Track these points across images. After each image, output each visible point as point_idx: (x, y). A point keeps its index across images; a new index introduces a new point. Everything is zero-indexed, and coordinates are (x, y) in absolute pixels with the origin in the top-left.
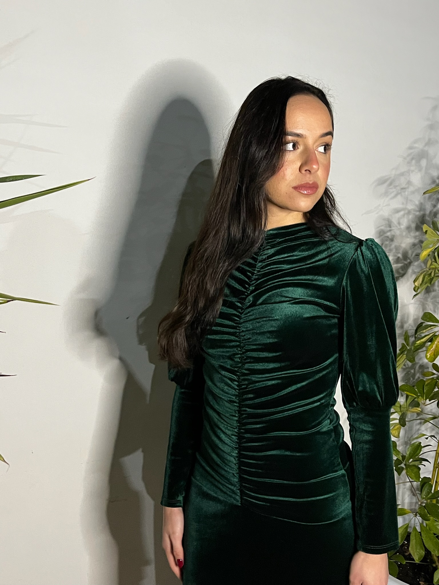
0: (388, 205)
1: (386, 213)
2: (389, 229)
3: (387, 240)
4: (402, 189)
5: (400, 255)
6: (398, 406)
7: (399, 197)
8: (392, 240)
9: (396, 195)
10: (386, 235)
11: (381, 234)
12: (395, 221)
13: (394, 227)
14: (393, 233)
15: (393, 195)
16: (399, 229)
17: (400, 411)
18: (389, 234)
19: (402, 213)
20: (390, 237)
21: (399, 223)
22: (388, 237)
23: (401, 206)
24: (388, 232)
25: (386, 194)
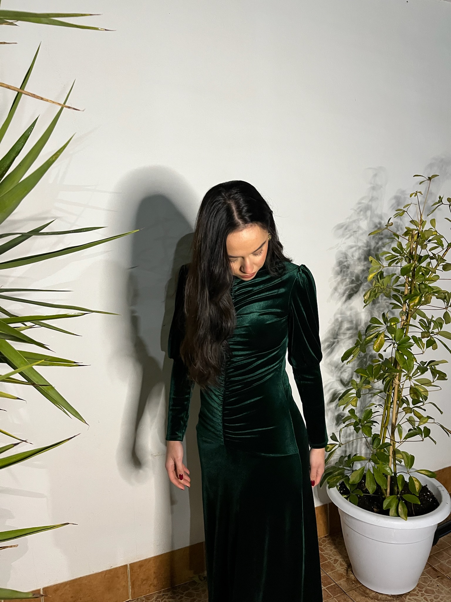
0: (345, 243)
1: (343, 249)
2: (345, 260)
3: (344, 268)
4: (355, 232)
5: (354, 278)
6: (355, 384)
7: (352, 237)
8: (348, 267)
9: (350, 236)
10: (343, 264)
11: (340, 263)
12: (350, 255)
13: (349, 258)
14: (349, 263)
15: (348, 236)
16: (353, 260)
17: (356, 387)
18: (345, 263)
19: (354, 249)
20: (346, 265)
21: (353, 256)
22: (345, 266)
23: (353, 244)
24: (345, 262)
25: (343, 235)
